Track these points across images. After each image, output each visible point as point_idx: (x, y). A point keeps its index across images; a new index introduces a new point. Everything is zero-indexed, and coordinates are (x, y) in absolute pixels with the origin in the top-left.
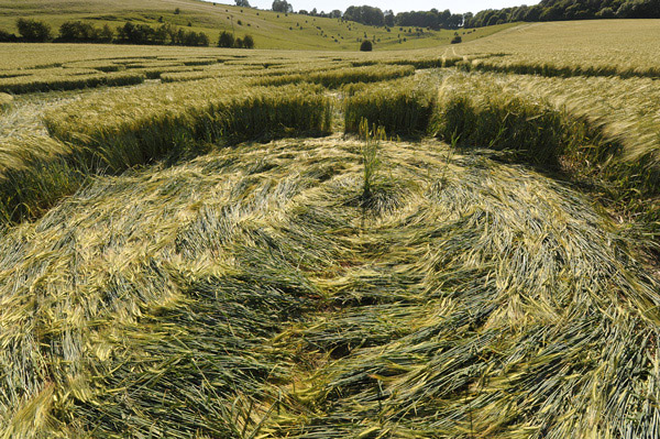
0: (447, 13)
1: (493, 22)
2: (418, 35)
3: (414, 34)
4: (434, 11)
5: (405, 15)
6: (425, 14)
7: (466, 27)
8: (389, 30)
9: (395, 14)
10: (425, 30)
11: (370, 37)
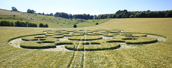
0: (89, 15)
1: (104, 18)
2: (82, 21)
3: (80, 21)
4: (85, 14)
5: (76, 15)
6: (82, 15)
7: (96, 19)
8: (72, 20)
9: (72, 15)
10: (83, 20)
11: (67, 22)
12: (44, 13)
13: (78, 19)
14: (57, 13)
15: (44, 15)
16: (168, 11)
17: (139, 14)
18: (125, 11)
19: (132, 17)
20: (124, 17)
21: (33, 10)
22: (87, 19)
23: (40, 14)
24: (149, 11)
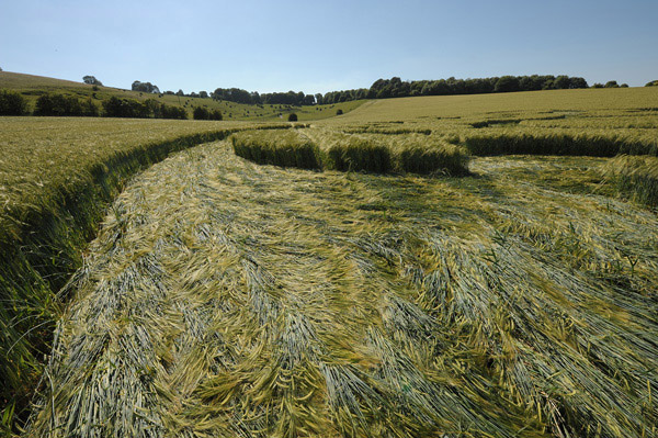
0: (301, 94)
4: (291, 92)
6: (285, 95)
11: (252, 113)
12: (180, 91)
13: (278, 105)
14: (219, 91)
15: (182, 95)
16: (497, 79)
17: (432, 85)
18: (396, 80)
19: (416, 95)
20: (396, 96)
21: (149, 84)
22: (300, 106)
23: (169, 93)
24: (452, 79)
